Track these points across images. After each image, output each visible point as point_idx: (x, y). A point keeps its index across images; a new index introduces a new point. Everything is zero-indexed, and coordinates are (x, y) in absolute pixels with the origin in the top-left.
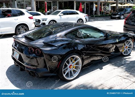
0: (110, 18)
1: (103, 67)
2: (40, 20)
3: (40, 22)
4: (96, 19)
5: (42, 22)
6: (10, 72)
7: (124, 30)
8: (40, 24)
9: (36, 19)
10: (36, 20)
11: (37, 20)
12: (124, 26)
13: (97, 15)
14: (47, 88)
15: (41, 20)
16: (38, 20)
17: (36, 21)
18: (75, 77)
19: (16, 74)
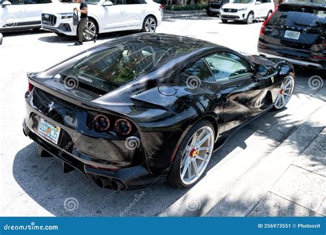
0: (206, 14)
1: (246, 141)
2: (56, 18)
3: (55, 21)
4: (177, 14)
5: (59, 21)
6: (24, 173)
7: (261, 47)
8: (57, 25)
9: (44, 12)
10: (43, 15)
11: (47, 16)
12: (260, 40)
13: (177, 6)
14: (143, 212)
15: (59, 17)
16: (50, 15)
17: (44, 18)
18: (200, 175)
19: (45, 176)
